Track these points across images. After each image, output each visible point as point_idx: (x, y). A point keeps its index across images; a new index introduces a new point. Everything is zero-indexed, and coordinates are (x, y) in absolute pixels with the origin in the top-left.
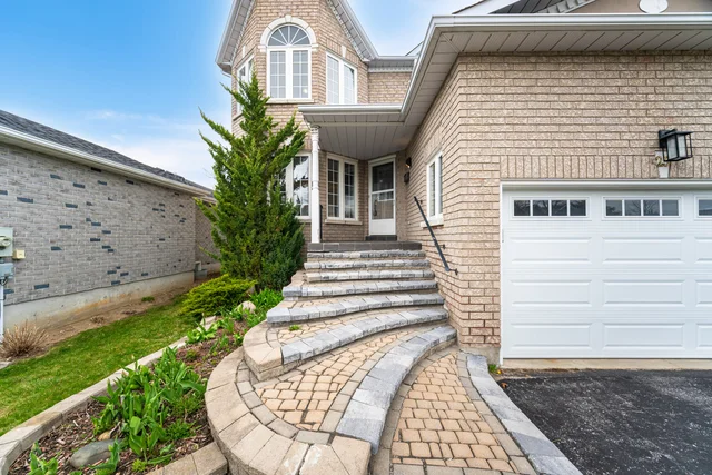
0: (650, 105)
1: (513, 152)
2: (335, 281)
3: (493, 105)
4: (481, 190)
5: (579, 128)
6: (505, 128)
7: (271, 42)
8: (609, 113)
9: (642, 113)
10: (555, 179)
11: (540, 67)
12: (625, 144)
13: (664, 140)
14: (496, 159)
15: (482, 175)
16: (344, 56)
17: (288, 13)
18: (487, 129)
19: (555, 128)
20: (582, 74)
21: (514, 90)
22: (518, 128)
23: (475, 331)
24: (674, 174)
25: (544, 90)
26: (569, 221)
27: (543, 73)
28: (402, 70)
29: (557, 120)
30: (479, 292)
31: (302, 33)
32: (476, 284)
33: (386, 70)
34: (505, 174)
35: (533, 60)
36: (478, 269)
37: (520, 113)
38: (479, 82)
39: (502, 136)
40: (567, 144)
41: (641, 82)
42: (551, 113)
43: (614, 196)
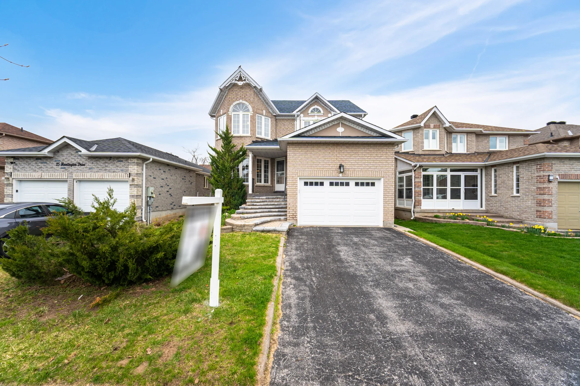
0: (337, 157)
1: (301, 169)
3: (296, 157)
4: (293, 179)
5: (319, 163)
6: (299, 163)
7: (234, 111)
8: (326, 159)
9: (335, 159)
10: (312, 176)
11: (309, 147)
12: (331, 167)
13: (340, 167)
14: (297, 171)
15: (292, 175)
16: (264, 114)
17: (240, 99)
18: (294, 163)
19: (312, 163)
20: (320, 149)
21: (302, 153)
22: (303, 163)
23: (291, 216)
24: (343, 175)
25: (310, 153)
26: (319, 187)
27: (309, 149)
28: (291, 118)
29: (313, 161)
30: (292, 206)
31: (247, 107)
32: (291, 204)
33: (283, 118)
34: (299, 175)
35: (307, 145)
36: (292, 200)
37: (303, 159)
38: (292, 151)
39: (298, 165)
40: (315, 167)
41: (335, 151)
42: (311, 159)
43: (332, 181)
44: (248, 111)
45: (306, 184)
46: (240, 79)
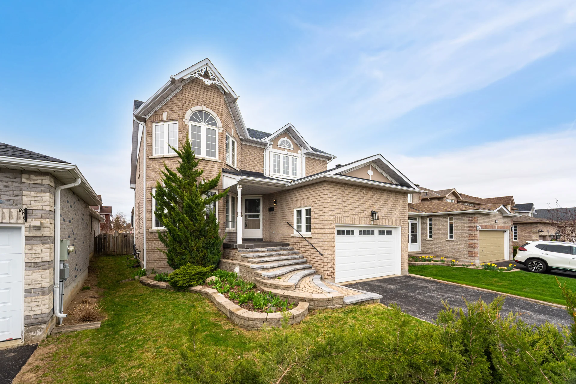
0: (370, 203)
1: (339, 215)
2: (266, 262)
3: (334, 199)
4: (331, 227)
5: (354, 209)
6: (337, 207)
7: (192, 119)
8: (361, 205)
9: (368, 205)
10: (349, 224)
11: (346, 188)
12: (364, 214)
13: (373, 213)
14: (334, 217)
15: (331, 222)
16: (233, 135)
17: (204, 105)
18: (332, 207)
19: (349, 208)
20: (355, 192)
21: (339, 195)
22: (340, 207)
23: (329, 274)
24: (374, 223)
25: (347, 196)
26: (350, 236)
27: (346, 190)
29: (350, 206)
30: (330, 261)
31: (212, 119)
32: (329, 258)
34: (337, 222)
35: (344, 186)
36: (330, 253)
37: (341, 202)
38: (330, 191)
39: (336, 210)
40: (352, 213)
41: (368, 196)
42: (348, 203)
43: (361, 229)
44: (215, 124)
45: (338, 232)
46: (206, 75)
